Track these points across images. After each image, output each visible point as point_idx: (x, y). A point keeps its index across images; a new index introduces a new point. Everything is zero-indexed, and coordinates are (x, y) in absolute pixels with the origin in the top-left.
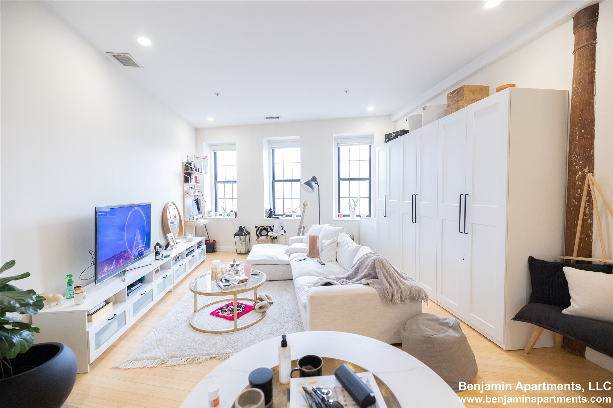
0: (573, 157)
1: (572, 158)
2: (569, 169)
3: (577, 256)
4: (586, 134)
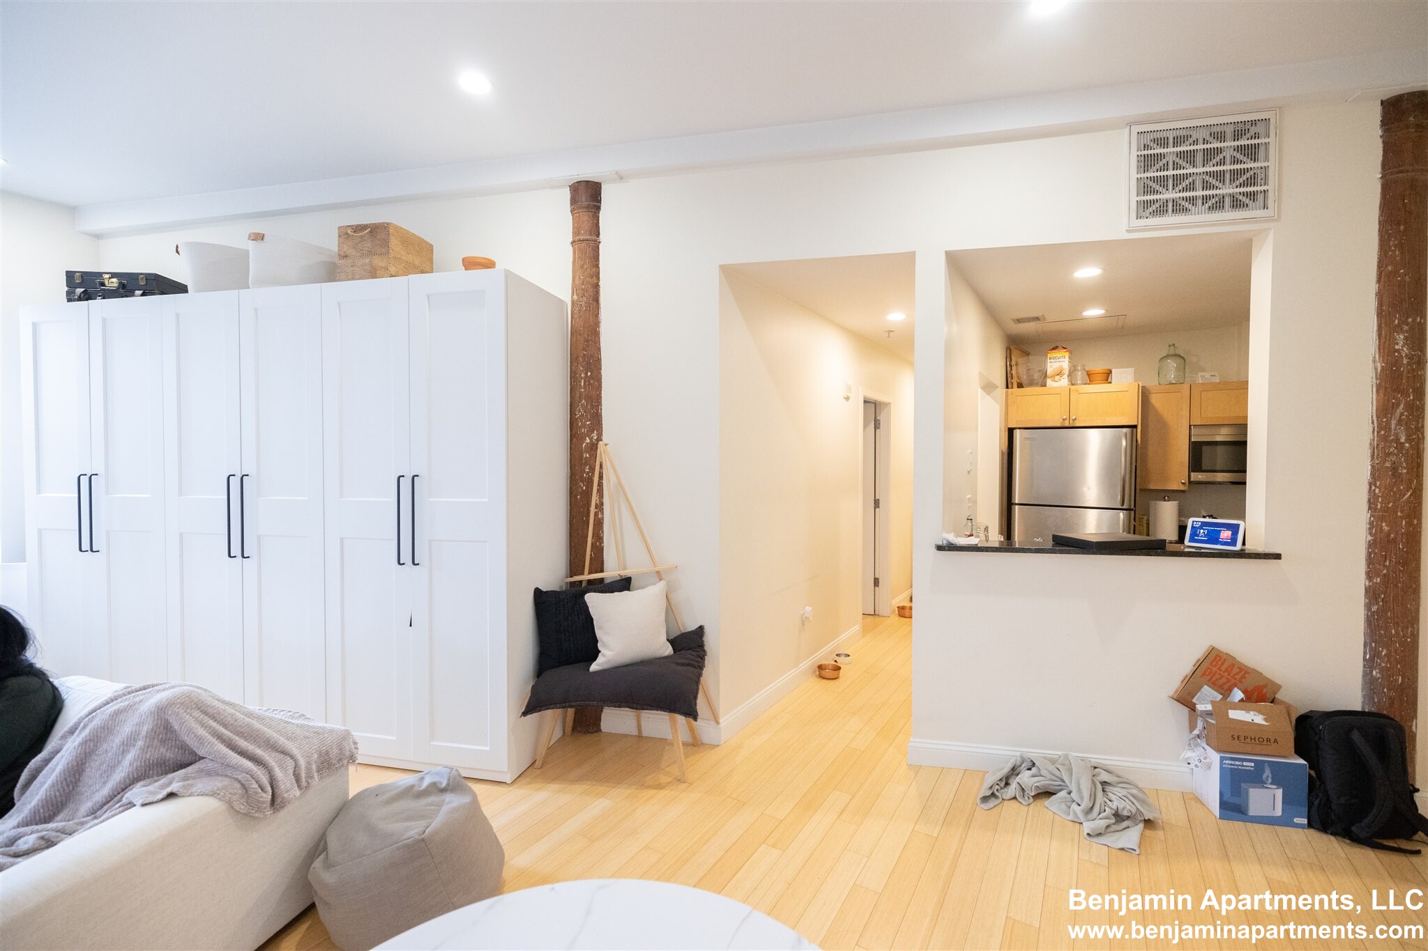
0: (577, 413)
1: (576, 415)
2: (571, 432)
3: (589, 573)
4: (593, 379)
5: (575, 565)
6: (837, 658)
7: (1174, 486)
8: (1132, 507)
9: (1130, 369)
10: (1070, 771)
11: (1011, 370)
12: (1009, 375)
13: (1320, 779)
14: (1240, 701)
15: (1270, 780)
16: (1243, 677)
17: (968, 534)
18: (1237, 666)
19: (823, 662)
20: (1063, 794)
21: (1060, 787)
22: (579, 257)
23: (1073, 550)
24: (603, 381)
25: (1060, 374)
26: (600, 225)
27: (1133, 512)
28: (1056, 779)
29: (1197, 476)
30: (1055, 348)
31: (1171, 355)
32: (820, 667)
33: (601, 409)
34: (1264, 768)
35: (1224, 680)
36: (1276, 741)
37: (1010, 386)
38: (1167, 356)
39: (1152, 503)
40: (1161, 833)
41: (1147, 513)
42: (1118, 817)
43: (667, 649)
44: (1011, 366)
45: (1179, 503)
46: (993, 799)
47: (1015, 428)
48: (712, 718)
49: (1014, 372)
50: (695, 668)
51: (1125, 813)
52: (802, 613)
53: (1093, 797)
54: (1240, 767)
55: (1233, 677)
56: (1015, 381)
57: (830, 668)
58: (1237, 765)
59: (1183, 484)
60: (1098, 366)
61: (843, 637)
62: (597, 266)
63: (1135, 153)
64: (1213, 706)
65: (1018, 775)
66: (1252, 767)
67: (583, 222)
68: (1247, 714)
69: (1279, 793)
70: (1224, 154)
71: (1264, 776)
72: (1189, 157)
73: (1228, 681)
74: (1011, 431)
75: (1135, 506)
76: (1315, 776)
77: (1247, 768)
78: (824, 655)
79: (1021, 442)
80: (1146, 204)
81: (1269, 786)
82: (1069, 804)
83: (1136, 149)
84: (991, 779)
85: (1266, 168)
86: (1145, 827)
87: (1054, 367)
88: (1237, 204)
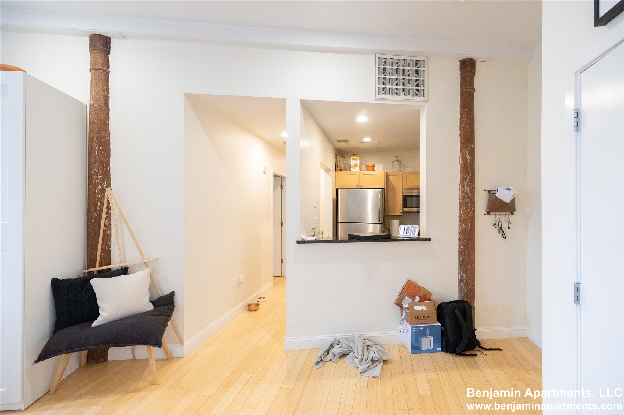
0: (92, 171)
1: (92, 172)
2: (88, 182)
3: (100, 266)
4: (103, 151)
5: (90, 261)
6: (259, 300)
7: (398, 213)
8: (383, 222)
9: (381, 165)
10: (354, 343)
11: (337, 163)
12: (336, 166)
13: (445, 331)
14: (418, 302)
15: (429, 334)
16: (419, 291)
17: (313, 235)
18: (417, 287)
19: (250, 303)
20: (351, 354)
21: (351, 351)
22: (95, 78)
23: (355, 241)
24: (111, 152)
25: (356, 166)
26: (110, 62)
27: (383, 224)
28: (349, 347)
29: (406, 210)
30: (354, 155)
31: (396, 161)
32: (249, 306)
33: (110, 169)
34: (426, 329)
35: (413, 293)
36: (430, 317)
37: (337, 170)
38: (395, 161)
39: (390, 221)
40: (389, 365)
41: (389, 225)
42: (373, 361)
43: (149, 307)
44: (337, 162)
45: (400, 221)
46: (321, 362)
47: (338, 189)
48: (179, 342)
49: (338, 164)
50: (166, 316)
51: (376, 359)
52: (238, 279)
53: (363, 353)
54: (418, 330)
55: (416, 291)
56: (339, 168)
57: (254, 305)
58: (417, 329)
59: (401, 213)
60: (370, 164)
61: (263, 288)
62: (107, 85)
63: (377, 66)
64: (409, 305)
65: (333, 348)
66: (422, 329)
67: (98, 58)
68: (421, 307)
69: (432, 338)
70: (409, 72)
71: (427, 332)
72: (397, 71)
73: (414, 293)
74: (337, 190)
75: (384, 222)
76: (444, 329)
77: (421, 330)
78: (252, 299)
79: (340, 194)
80: (382, 89)
81: (429, 336)
82: (353, 359)
83: (378, 65)
84: (321, 352)
85: (424, 80)
86: (383, 364)
87: (354, 163)
88: (414, 94)
